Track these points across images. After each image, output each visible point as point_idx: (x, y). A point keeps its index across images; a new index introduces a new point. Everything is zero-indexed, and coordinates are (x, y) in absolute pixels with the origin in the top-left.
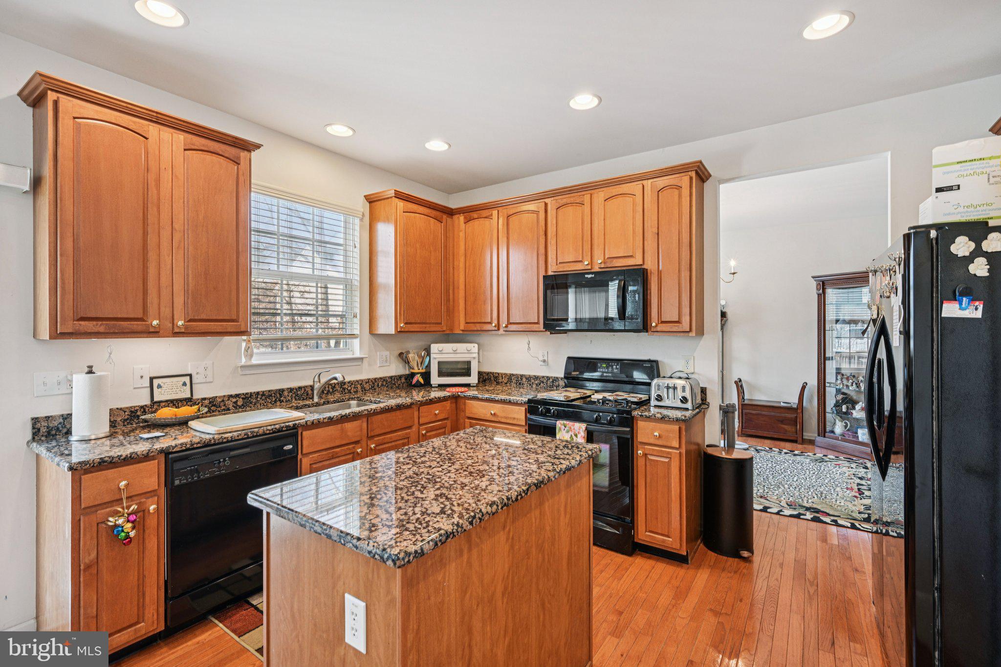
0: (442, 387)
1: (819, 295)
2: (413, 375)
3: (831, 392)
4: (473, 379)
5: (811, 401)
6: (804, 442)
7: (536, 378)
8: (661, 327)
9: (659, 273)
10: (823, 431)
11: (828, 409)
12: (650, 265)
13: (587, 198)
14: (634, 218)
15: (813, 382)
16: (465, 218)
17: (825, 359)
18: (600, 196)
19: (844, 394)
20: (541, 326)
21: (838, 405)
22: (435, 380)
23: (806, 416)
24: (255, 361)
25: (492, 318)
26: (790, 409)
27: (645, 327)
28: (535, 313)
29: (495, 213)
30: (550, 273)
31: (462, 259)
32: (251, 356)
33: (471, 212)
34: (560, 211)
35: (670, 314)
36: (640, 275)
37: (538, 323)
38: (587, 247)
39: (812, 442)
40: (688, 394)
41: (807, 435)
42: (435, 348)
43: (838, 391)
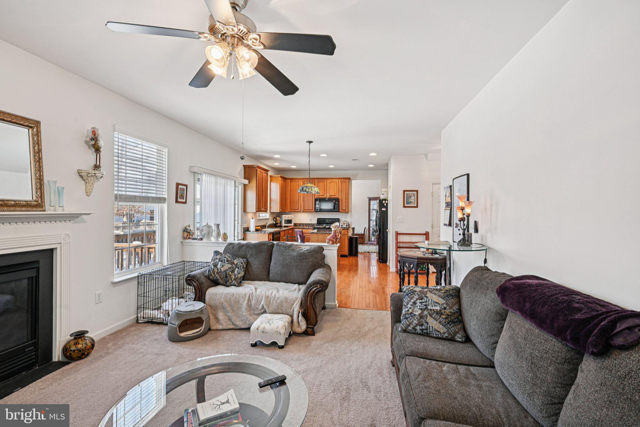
0: (285, 227)
1: (369, 202)
2: (277, 223)
3: (371, 229)
4: (292, 224)
5: (367, 232)
6: (365, 244)
7: (308, 224)
8: (342, 211)
9: (342, 199)
10: (369, 240)
11: (371, 234)
12: (340, 197)
13: (325, 181)
14: (336, 187)
15: (367, 227)
16: (290, 181)
17: (370, 220)
18: (329, 181)
19: (374, 230)
20: (313, 210)
21: (373, 233)
22: (283, 224)
23: (365, 236)
24: (260, 218)
25: (299, 208)
26: (362, 234)
27: (338, 211)
28: (311, 207)
29: (300, 181)
30: (316, 198)
31: (289, 192)
32: (260, 217)
33: (291, 179)
34: (319, 183)
35: (344, 208)
36: (337, 200)
37: (312, 210)
38: (325, 192)
39: (367, 244)
40: (347, 224)
41: (366, 242)
42: (283, 216)
43: (373, 229)
